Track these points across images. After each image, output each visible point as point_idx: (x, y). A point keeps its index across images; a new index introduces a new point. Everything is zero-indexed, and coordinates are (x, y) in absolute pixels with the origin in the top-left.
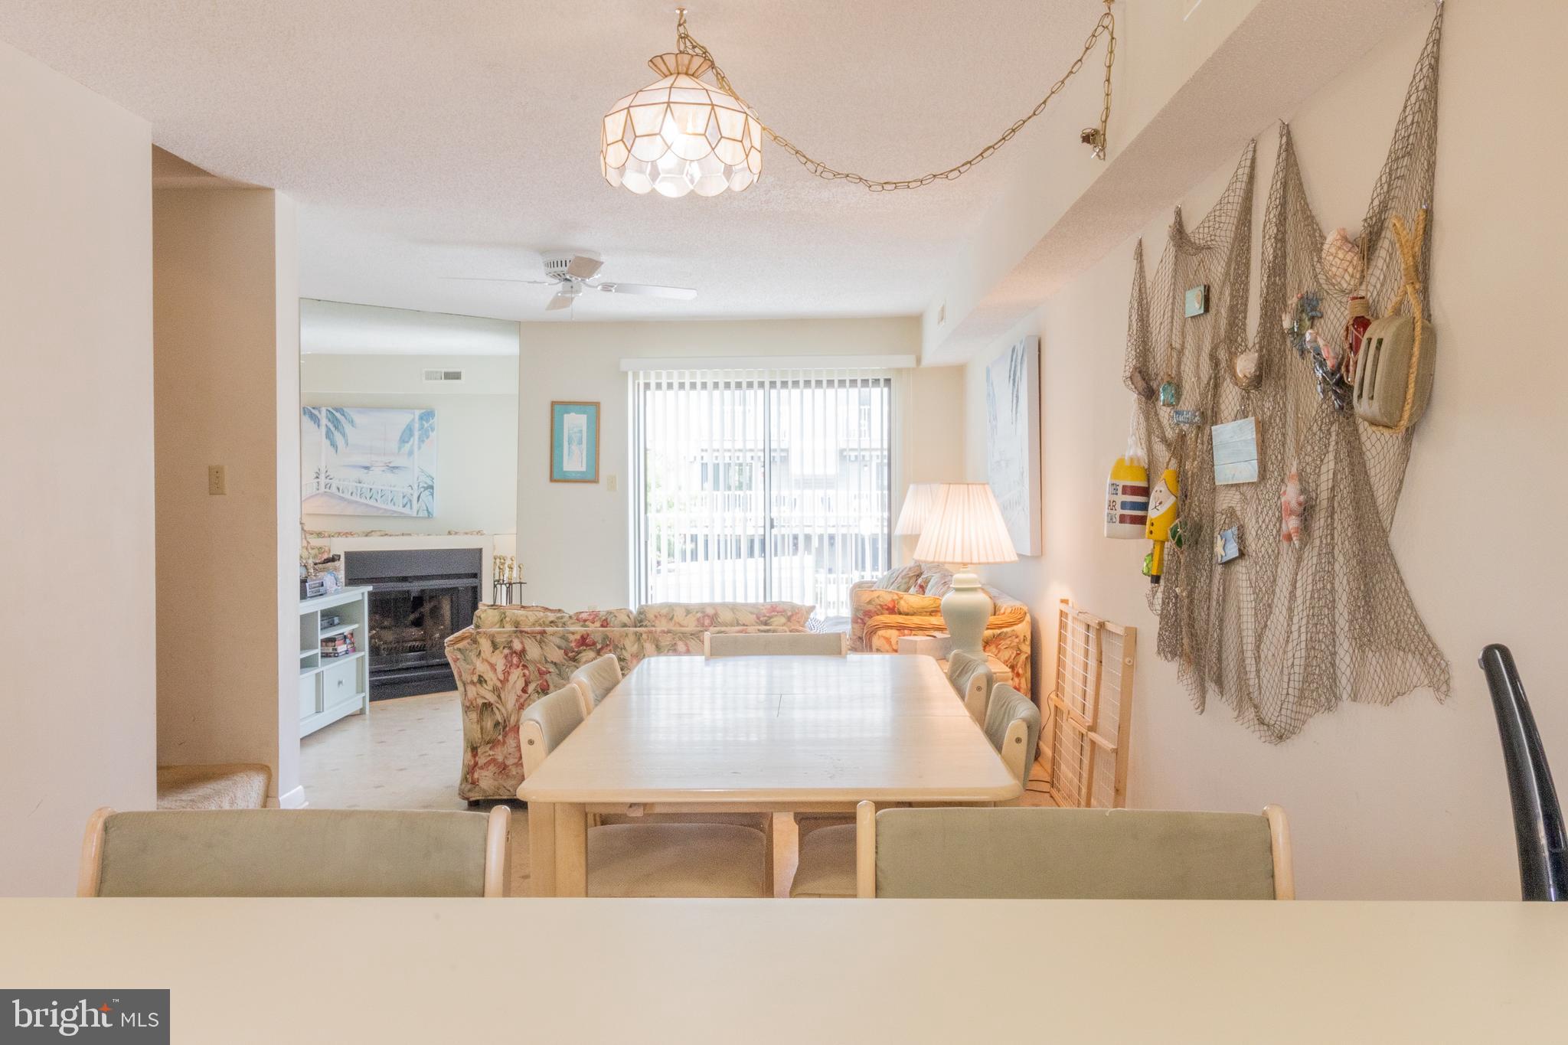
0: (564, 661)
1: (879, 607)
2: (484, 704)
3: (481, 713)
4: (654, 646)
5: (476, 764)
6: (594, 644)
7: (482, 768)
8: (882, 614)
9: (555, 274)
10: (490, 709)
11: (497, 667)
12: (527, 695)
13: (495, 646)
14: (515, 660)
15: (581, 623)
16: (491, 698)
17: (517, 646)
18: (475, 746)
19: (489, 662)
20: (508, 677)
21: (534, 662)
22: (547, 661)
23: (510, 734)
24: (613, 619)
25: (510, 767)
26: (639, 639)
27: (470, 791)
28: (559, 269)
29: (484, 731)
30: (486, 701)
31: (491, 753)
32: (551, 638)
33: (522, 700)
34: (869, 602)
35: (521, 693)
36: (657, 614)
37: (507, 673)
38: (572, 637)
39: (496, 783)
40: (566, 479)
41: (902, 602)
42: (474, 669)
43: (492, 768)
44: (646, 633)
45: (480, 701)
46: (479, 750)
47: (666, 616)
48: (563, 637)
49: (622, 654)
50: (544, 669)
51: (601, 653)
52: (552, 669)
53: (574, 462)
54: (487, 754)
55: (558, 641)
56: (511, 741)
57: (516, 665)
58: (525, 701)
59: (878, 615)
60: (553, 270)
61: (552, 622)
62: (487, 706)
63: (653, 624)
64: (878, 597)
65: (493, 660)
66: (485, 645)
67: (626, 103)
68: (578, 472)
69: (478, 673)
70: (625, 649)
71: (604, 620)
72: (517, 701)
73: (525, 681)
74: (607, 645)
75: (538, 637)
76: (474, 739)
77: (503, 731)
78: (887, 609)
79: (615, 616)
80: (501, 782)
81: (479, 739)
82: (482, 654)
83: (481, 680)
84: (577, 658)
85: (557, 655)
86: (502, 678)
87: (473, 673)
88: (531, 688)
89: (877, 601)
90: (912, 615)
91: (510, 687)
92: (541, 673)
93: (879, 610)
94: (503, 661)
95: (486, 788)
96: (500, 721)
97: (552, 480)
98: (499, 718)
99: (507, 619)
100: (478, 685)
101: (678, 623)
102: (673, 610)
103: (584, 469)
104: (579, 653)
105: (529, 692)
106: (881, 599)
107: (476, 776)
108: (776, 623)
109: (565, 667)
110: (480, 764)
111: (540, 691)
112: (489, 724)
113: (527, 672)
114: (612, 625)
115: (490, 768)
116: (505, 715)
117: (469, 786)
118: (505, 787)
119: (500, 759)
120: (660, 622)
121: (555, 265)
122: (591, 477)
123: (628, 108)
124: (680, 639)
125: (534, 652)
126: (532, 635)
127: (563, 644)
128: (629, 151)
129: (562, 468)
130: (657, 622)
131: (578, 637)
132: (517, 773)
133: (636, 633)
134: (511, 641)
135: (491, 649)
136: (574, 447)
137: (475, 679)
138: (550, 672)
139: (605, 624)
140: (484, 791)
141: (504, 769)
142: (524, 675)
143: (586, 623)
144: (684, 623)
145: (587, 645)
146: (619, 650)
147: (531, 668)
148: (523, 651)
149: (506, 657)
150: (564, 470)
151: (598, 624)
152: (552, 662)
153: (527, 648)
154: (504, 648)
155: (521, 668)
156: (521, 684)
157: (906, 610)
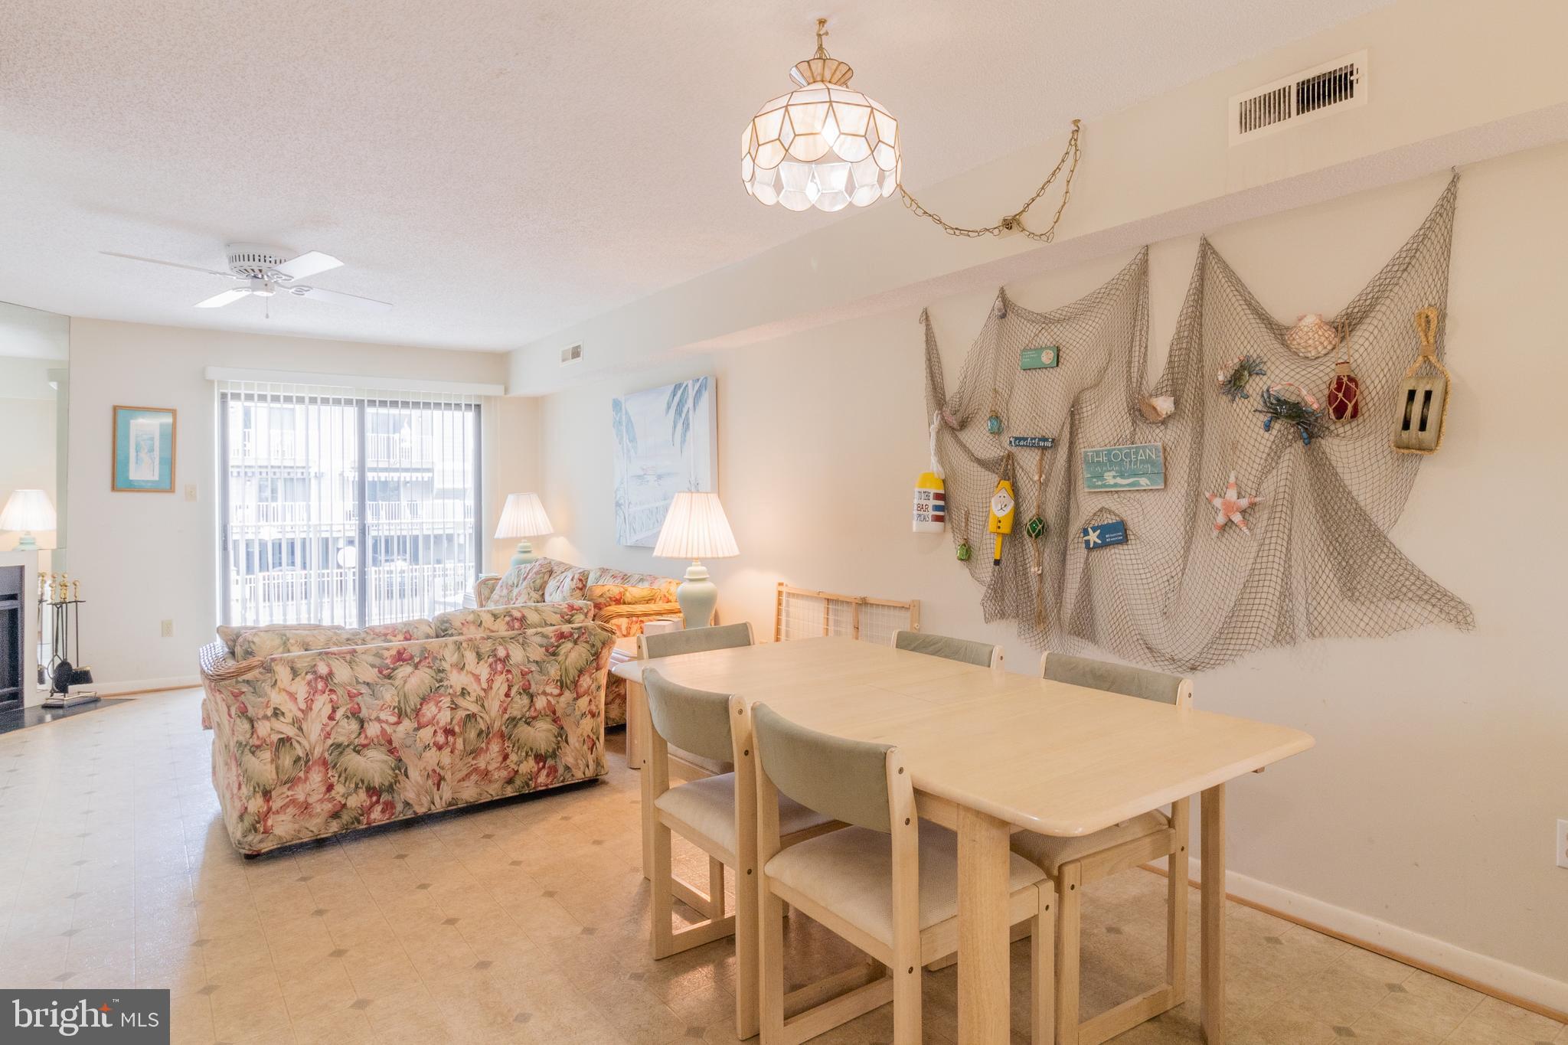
0: (377, 679)
1: (608, 599)
2: (281, 740)
3: (277, 749)
4: (474, 654)
5: (269, 810)
6: (412, 658)
7: (278, 812)
8: (610, 605)
9: (242, 269)
10: (288, 744)
11: (298, 696)
12: (335, 722)
13: (295, 673)
14: (320, 685)
15: (383, 638)
16: (291, 731)
17: (323, 669)
18: (268, 789)
19: (287, 691)
20: (311, 705)
21: (343, 685)
22: (358, 682)
23: (313, 769)
24: (415, 630)
25: (314, 804)
26: (459, 648)
27: (261, 841)
28: (246, 264)
29: (280, 771)
30: (282, 736)
31: (290, 793)
32: (364, 657)
33: (328, 729)
34: (601, 596)
35: (328, 721)
36: (463, 622)
37: (310, 702)
38: (386, 654)
39: (296, 826)
40: (132, 487)
41: (628, 594)
42: (268, 701)
43: (291, 810)
44: (465, 641)
45: (275, 738)
46: (273, 793)
47: (474, 622)
48: (378, 655)
49: (441, 665)
50: (355, 691)
51: (420, 667)
52: (364, 689)
53: (146, 469)
54: (285, 796)
55: (371, 659)
56: (314, 775)
57: (321, 691)
58: (332, 729)
59: (606, 606)
60: (238, 264)
61: (348, 640)
62: (284, 741)
63: (460, 631)
64: (608, 591)
65: (293, 689)
66: (283, 673)
67: (783, 101)
68: (147, 481)
69: (273, 706)
70: (445, 660)
71: (406, 632)
72: (322, 730)
73: (333, 707)
74: (426, 658)
75: (348, 657)
76: (268, 780)
77: (305, 766)
78: (614, 601)
79: (417, 628)
80: (303, 823)
81: (274, 780)
82: (279, 683)
83: (277, 713)
84: (392, 675)
85: (370, 675)
86: (303, 706)
87: (267, 706)
88: (339, 714)
89: (608, 594)
90: (634, 604)
91: (314, 716)
92: (351, 696)
93: (607, 601)
94: (307, 688)
95: (283, 834)
96: (301, 755)
97: (114, 488)
98: (300, 752)
99: (291, 641)
100: (273, 720)
101: (489, 629)
102: (479, 615)
103: (156, 478)
104: (394, 669)
105: (337, 718)
106: (611, 592)
107: (270, 823)
108: (577, 621)
109: (379, 686)
110: (274, 809)
111: (350, 715)
112: (287, 761)
113: (334, 697)
114: (415, 636)
115: (287, 811)
116: (308, 749)
117: (260, 837)
118: (307, 829)
119: (301, 798)
120: (468, 629)
121: (237, 257)
122: (167, 485)
123: (786, 107)
124: (500, 644)
125: (342, 673)
126: (340, 655)
127: (378, 662)
128: (787, 151)
129: (128, 477)
130: (464, 629)
131: (394, 652)
132: (322, 810)
133: (455, 642)
134: (315, 665)
135: (291, 677)
136: (143, 455)
137: (269, 712)
138: (361, 694)
139: (408, 637)
140: (280, 838)
141: (306, 808)
142: (331, 701)
143: (388, 637)
144: (495, 628)
145: (404, 660)
146: (438, 661)
147: (340, 691)
148: (331, 674)
149: (309, 683)
150: (131, 478)
151: (401, 637)
152: (364, 682)
153: (335, 670)
154: (306, 674)
155: (327, 693)
156: (328, 710)
157: (630, 600)
